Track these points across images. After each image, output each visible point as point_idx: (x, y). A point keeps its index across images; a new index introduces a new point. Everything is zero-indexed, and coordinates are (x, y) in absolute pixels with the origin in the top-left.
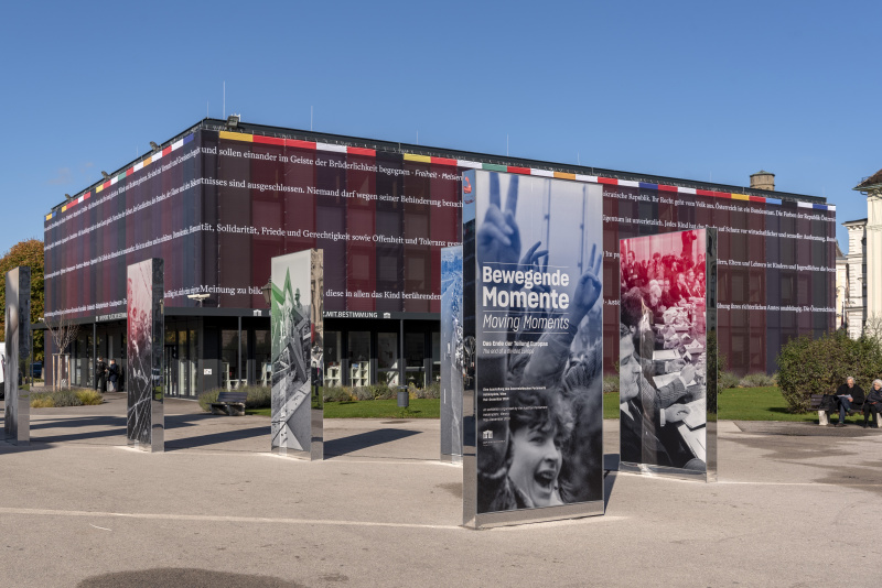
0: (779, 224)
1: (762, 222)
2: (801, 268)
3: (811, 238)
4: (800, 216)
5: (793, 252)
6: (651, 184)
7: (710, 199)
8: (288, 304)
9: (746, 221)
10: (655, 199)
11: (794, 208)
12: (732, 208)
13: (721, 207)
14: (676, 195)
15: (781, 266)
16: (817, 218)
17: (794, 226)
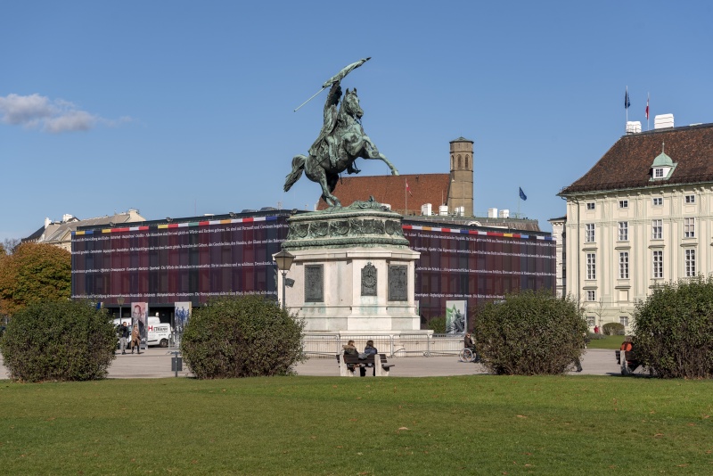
0: (527, 250)
1: (519, 249)
2: (538, 274)
3: (543, 257)
4: (538, 244)
5: (534, 265)
6: (465, 230)
7: (493, 237)
8: (454, 313)
9: (510, 248)
10: (468, 239)
11: (534, 240)
12: (504, 242)
13: (499, 241)
14: (477, 236)
15: (528, 274)
16: (546, 245)
17: (535, 250)
